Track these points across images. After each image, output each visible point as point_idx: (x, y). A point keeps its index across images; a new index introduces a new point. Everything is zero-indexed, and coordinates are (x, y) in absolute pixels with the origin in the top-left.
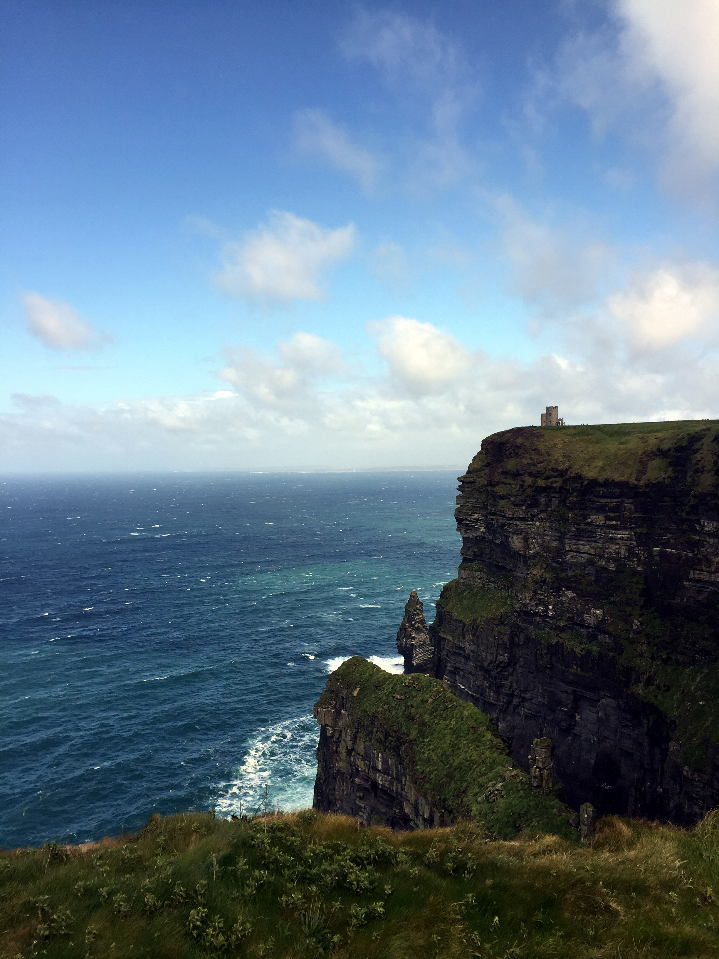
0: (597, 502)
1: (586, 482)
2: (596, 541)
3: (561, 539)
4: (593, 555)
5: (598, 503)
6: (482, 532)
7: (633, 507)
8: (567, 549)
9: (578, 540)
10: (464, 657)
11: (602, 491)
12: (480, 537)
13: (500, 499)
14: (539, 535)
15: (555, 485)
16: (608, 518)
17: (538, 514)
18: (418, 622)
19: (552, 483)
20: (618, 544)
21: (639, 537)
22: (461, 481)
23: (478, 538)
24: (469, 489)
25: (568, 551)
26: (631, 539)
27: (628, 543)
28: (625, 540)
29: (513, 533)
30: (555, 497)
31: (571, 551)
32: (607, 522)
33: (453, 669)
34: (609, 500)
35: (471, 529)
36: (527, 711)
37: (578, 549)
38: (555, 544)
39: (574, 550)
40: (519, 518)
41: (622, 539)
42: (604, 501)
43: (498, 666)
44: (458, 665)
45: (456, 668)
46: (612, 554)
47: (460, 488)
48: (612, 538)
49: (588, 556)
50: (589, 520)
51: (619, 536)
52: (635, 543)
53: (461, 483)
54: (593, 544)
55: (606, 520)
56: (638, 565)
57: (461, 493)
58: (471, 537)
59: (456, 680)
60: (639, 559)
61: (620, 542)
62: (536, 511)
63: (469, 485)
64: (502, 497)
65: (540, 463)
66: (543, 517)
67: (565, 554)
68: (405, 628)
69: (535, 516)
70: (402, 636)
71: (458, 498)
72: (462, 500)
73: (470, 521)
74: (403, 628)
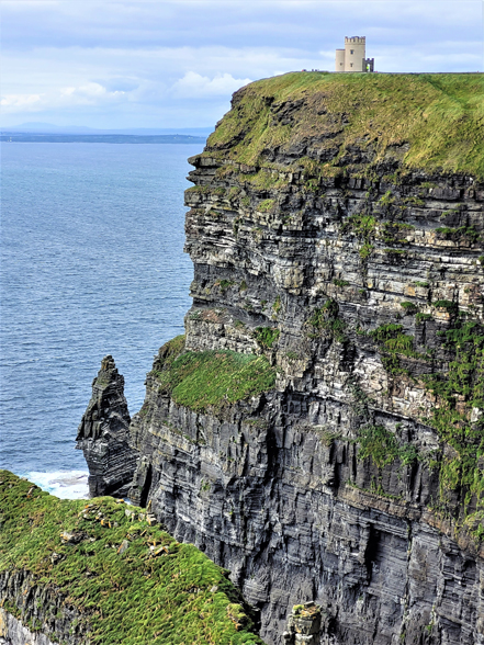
0: (424, 207)
1: (405, 173)
2: (417, 275)
3: (363, 269)
4: (413, 297)
5: (425, 210)
6: (228, 255)
7: (481, 218)
8: (370, 287)
9: (390, 271)
10: (191, 469)
11: (432, 187)
12: (224, 262)
13: (259, 197)
14: (326, 261)
15: (354, 176)
16: (440, 236)
17: (324, 226)
18: (114, 410)
19: (349, 171)
20: (455, 280)
22: (194, 164)
23: (221, 266)
24: (208, 179)
25: (372, 290)
26: (476, 272)
27: (471, 278)
28: (466, 273)
29: (281, 258)
30: (353, 197)
31: (376, 290)
32: (438, 243)
33: (171, 490)
34: (443, 205)
35: (208, 250)
36: (294, 558)
37: (389, 286)
38: (352, 277)
39: (381, 288)
40: (292, 231)
41: (460, 272)
42: (434, 205)
43: (248, 485)
44: (180, 482)
45: (176, 488)
46: (443, 297)
47: (193, 178)
48: (443, 271)
49: (403, 300)
50: (409, 238)
51: (457, 266)
52: (481, 278)
53: (194, 168)
54: (414, 279)
57: (194, 185)
58: (209, 263)
59: (174, 509)
61: (458, 276)
62: (320, 220)
63: (209, 172)
64: (265, 195)
65: (332, 135)
66: (332, 230)
67: (365, 296)
68: (91, 421)
69: (318, 228)
70: (87, 433)
71: (188, 193)
72: (196, 199)
73: (209, 235)
74: (88, 419)
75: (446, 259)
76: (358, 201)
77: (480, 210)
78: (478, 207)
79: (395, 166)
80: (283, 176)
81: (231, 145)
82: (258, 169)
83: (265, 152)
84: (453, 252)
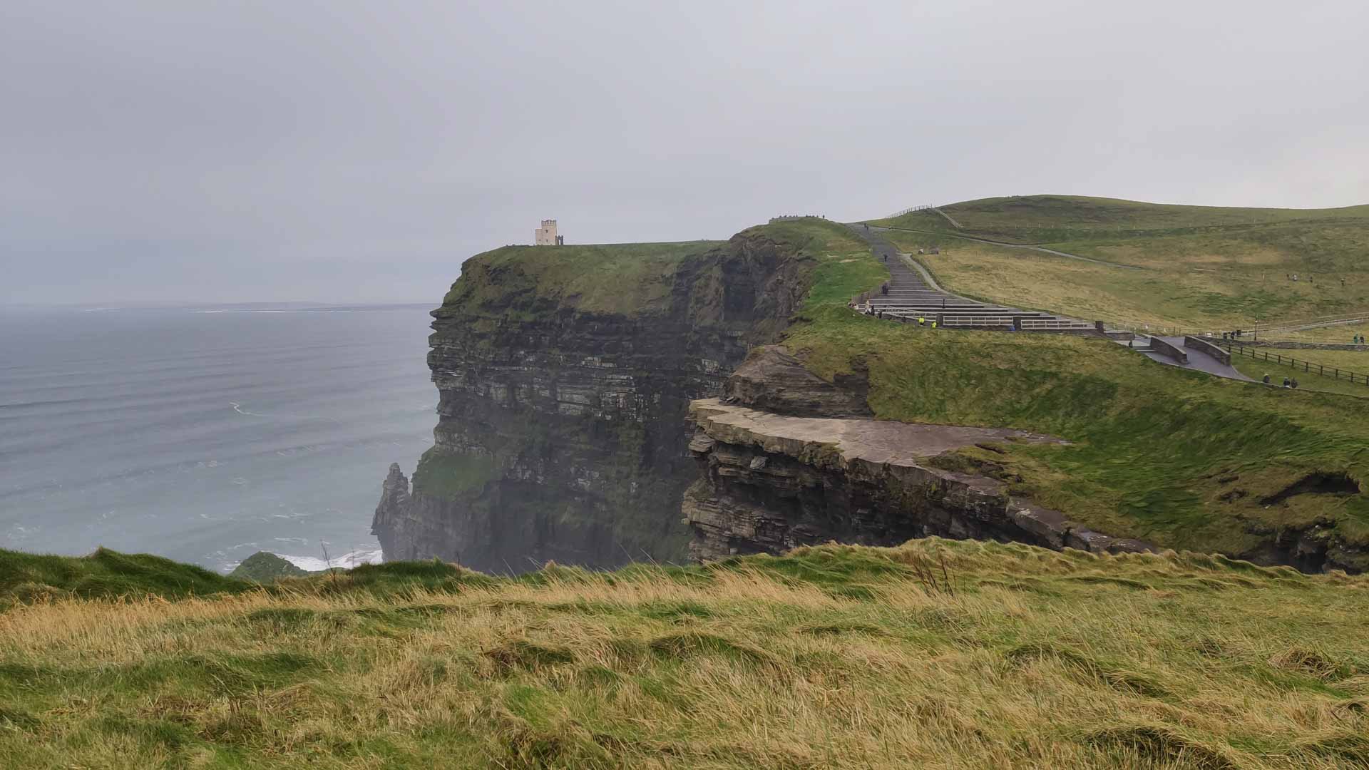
0: (592, 340)
1: (578, 316)
2: (590, 389)
3: (552, 388)
5: (593, 342)
6: (462, 382)
7: (631, 346)
8: (559, 399)
9: (571, 388)
11: (597, 326)
12: (459, 388)
13: (478, 338)
15: (544, 320)
16: (604, 360)
19: (541, 317)
20: (616, 391)
21: (638, 382)
22: (435, 316)
23: (458, 390)
24: (445, 326)
25: (560, 402)
26: (630, 385)
27: (627, 389)
28: (624, 386)
29: (496, 382)
30: (544, 335)
31: (563, 402)
32: (603, 365)
34: (605, 338)
35: (448, 379)
37: (572, 399)
38: (547, 393)
39: (567, 400)
40: (502, 362)
41: (620, 385)
42: (599, 338)
46: (609, 404)
47: (434, 325)
48: (609, 384)
49: (582, 407)
50: (584, 363)
51: (617, 381)
52: (634, 389)
53: (435, 319)
54: (588, 392)
55: (602, 361)
56: (638, 416)
58: (449, 388)
60: (639, 409)
61: (618, 388)
62: (522, 352)
63: (446, 321)
64: (482, 336)
65: (526, 291)
66: (531, 360)
67: (556, 406)
68: (383, 513)
69: (520, 359)
70: (379, 522)
71: (431, 338)
72: (436, 341)
73: (447, 368)
74: (379, 513)
75: (610, 377)
76: (548, 338)
77: (630, 340)
78: (630, 337)
79: (572, 310)
80: (494, 321)
81: (460, 301)
82: (478, 317)
83: (483, 305)
84: (612, 371)
